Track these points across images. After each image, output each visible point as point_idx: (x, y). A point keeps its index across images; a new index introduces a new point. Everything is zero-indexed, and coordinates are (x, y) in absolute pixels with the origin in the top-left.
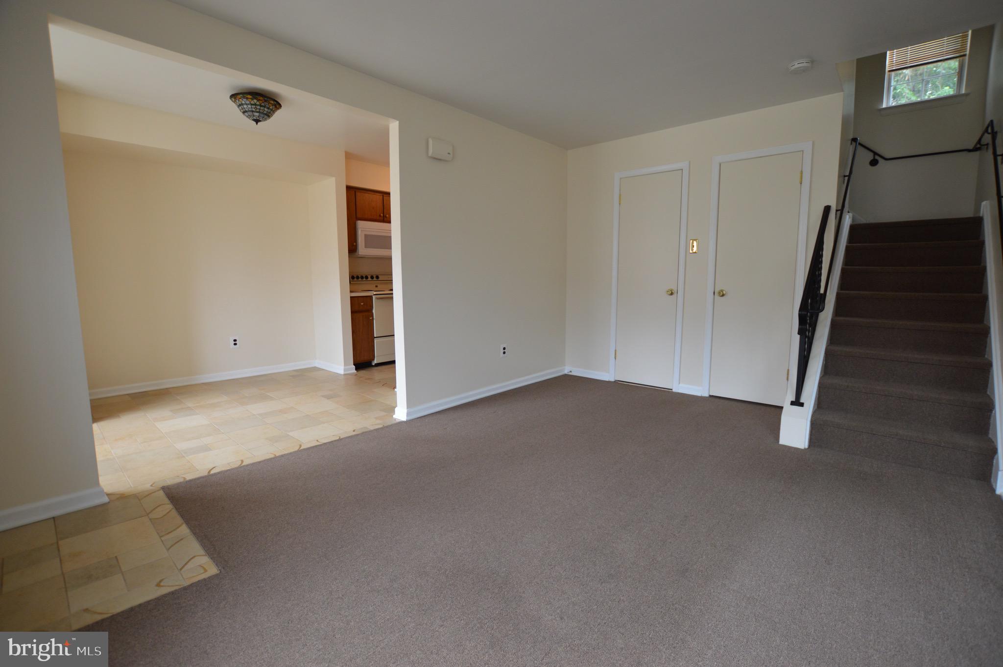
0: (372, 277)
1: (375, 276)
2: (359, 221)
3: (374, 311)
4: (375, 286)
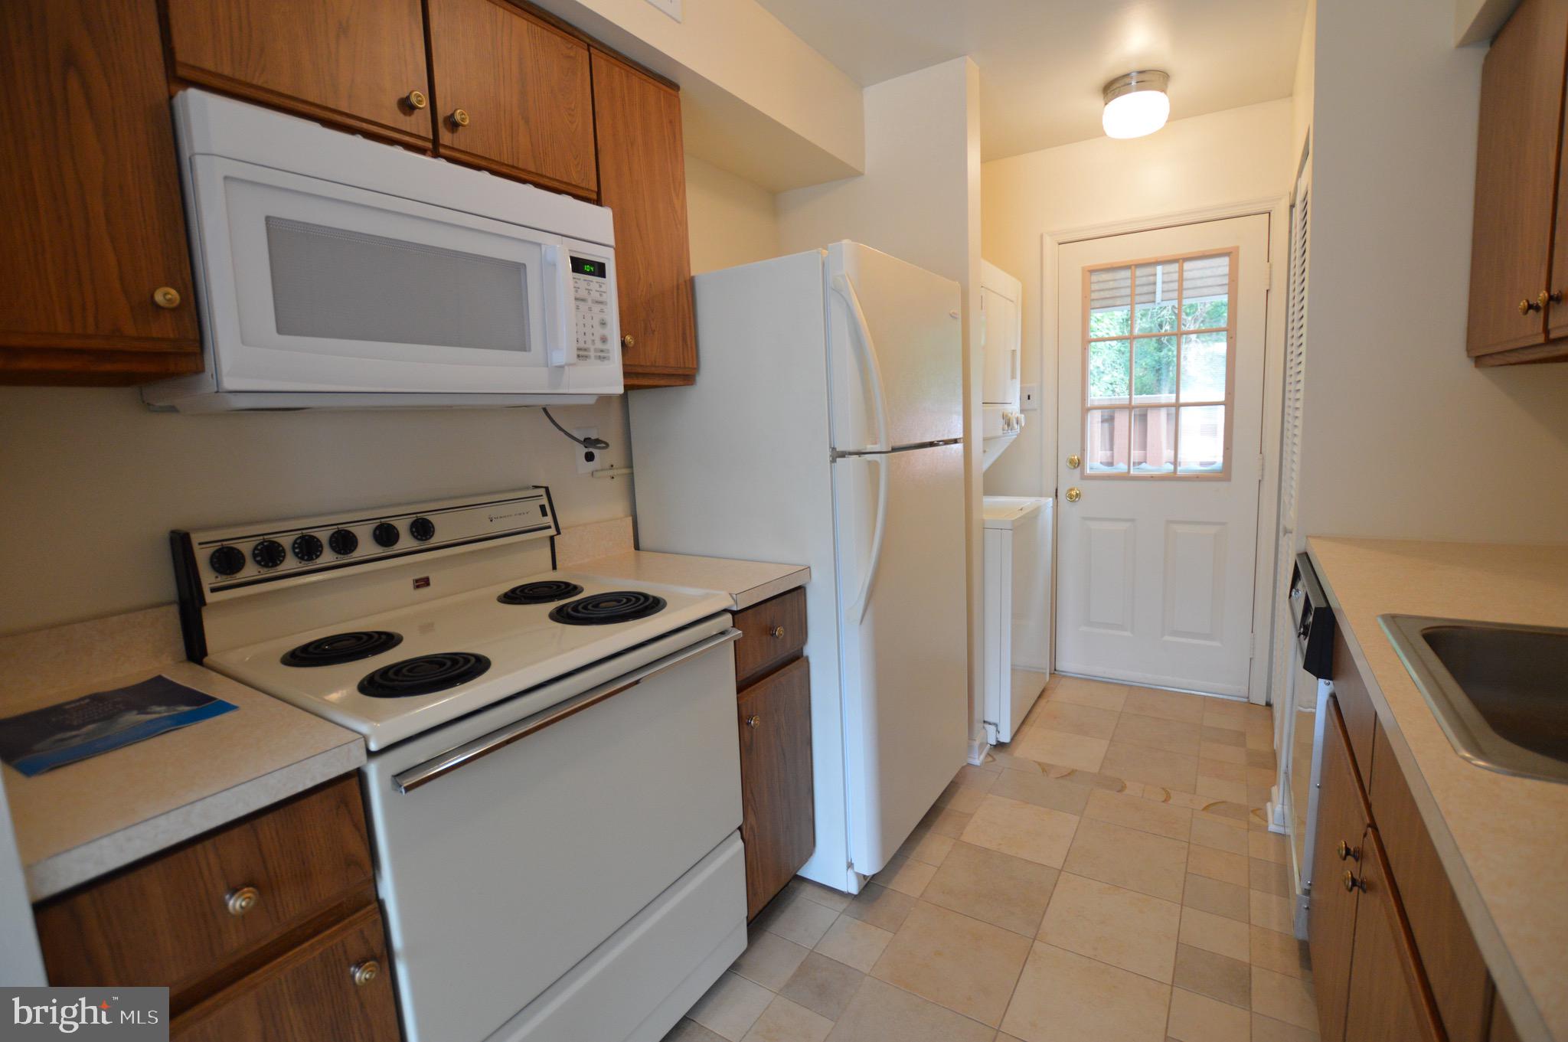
0: (385, 535)
1: (402, 526)
2: (193, 94)
3: (387, 889)
4: (409, 583)
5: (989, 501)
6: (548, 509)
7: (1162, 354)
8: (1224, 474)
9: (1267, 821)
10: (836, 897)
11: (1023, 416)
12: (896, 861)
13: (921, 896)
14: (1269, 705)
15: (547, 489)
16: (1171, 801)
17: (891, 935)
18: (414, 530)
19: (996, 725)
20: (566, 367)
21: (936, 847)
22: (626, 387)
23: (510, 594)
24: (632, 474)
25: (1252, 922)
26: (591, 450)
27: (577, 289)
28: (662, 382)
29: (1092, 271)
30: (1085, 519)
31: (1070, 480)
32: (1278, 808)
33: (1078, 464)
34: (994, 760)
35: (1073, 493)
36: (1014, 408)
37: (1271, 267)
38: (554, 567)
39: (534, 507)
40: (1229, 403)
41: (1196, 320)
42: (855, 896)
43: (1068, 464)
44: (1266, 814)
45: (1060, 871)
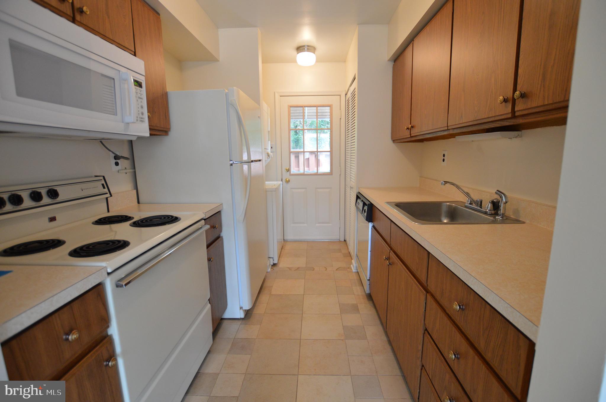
0: (36, 197)
1: (44, 192)
3: (114, 330)
5: (266, 182)
6: (105, 185)
7: (297, 136)
8: (331, 173)
9: (352, 270)
10: (237, 321)
11: (272, 154)
12: (255, 303)
13: (265, 313)
14: (345, 241)
15: (104, 177)
16: (327, 270)
17: (259, 326)
18: (49, 194)
19: (272, 258)
20: (130, 124)
21: (264, 298)
22: (151, 135)
23: (98, 221)
24: (135, 172)
25: (355, 294)
26: (117, 161)
27: (137, 93)
28: (158, 133)
29: (291, 107)
30: (291, 188)
31: (286, 176)
32: (355, 265)
33: (288, 170)
34: (274, 269)
35: (288, 180)
36: (269, 151)
37: (341, 111)
38: (108, 211)
39: (99, 184)
40: (331, 152)
41: (307, 126)
42: (243, 318)
43: (285, 170)
44: (351, 268)
45: (304, 295)
